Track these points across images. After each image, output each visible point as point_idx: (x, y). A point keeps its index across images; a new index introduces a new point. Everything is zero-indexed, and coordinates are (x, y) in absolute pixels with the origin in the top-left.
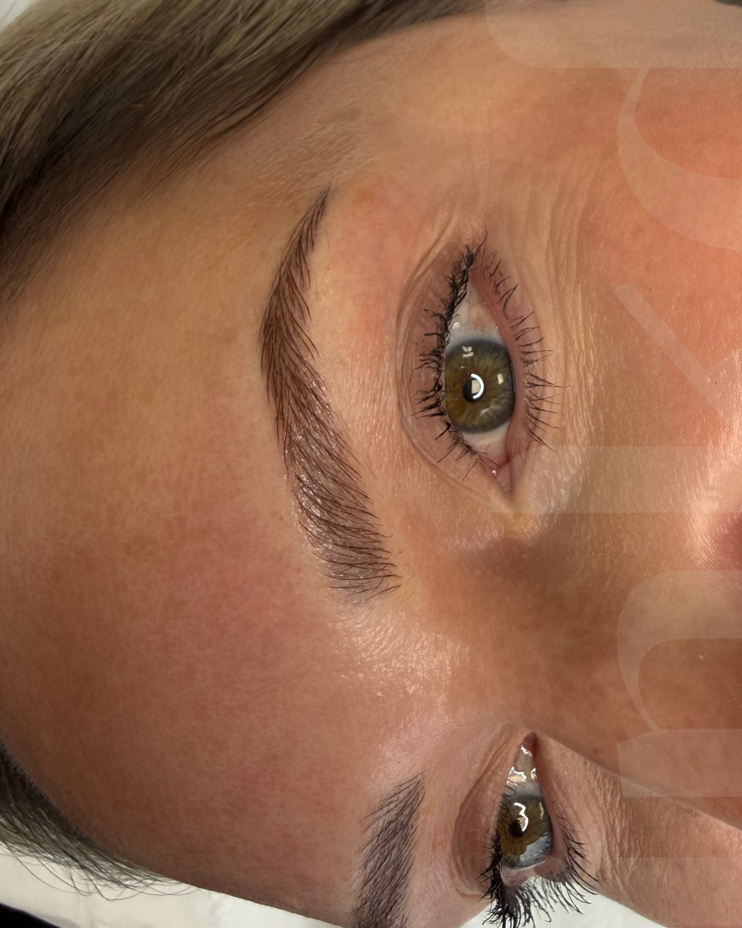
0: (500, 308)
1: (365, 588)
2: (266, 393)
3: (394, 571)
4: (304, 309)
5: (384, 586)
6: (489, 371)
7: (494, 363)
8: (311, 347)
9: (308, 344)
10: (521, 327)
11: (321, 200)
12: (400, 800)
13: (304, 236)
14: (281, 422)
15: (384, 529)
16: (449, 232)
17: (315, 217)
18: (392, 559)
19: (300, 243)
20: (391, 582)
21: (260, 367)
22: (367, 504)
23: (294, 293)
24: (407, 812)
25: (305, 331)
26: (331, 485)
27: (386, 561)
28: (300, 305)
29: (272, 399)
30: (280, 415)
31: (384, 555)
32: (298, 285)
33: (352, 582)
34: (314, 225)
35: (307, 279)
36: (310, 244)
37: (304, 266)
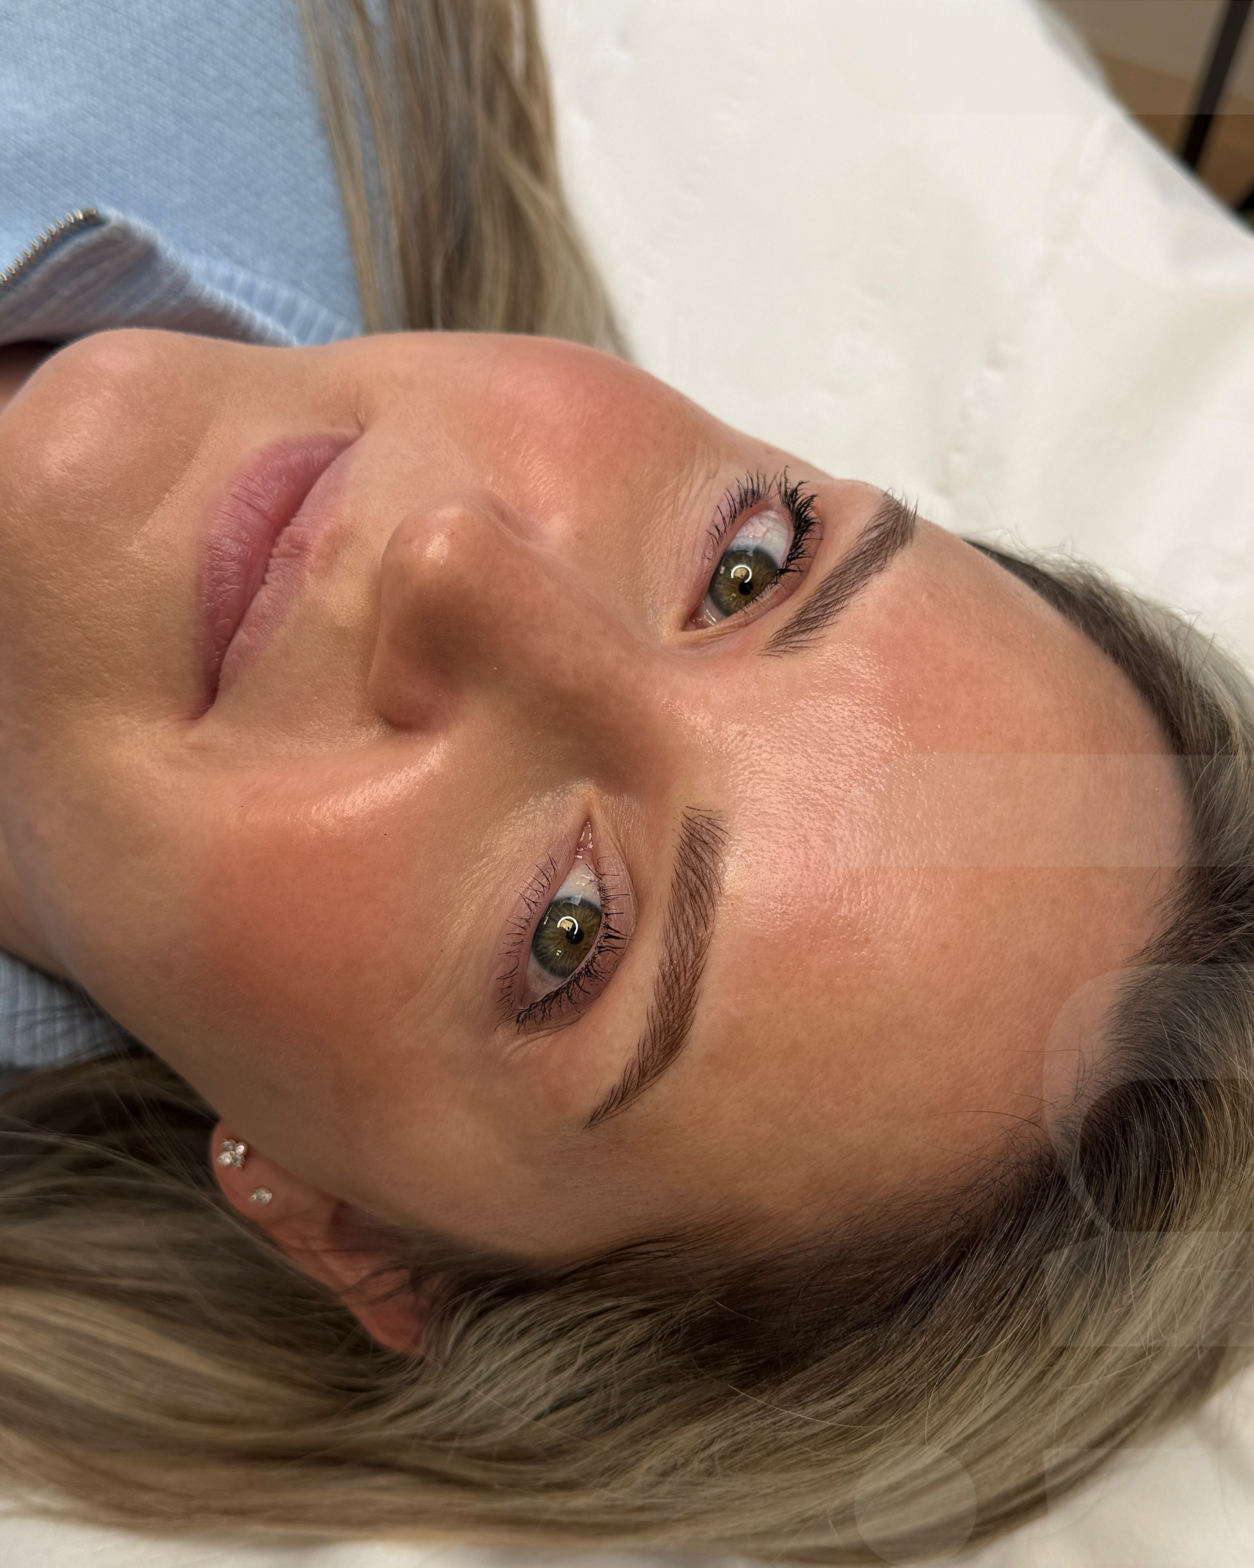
0: (518, 970)
1: (707, 820)
2: (699, 1000)
3: (684, 820)
4: (641, 1046)
5: (695, 813)
6: (557, 942)
7: (549, 945)
8: (650, 1016)
9: (650, 1019)
10: (513, 949)
11: (594, 1122)
12: (786, 645)
13: (617, 1102)
14: (698, 974)
15: (674, 854)
16: (520, 1042)
17: (602, 1112)
18: (680, 829)
19: (622, 1099)
20: (690, 814)
21: (695, 1022)
22: (675, 880)
23: (643, 1062)
24: (790, 631)
25: (648, 1029)
26: (687, 908)
27: (685, 830)
28: (643, 1051)
29: (696, 994)
30: (696, 979)
31: (684, 836)
32: (637, 1067)
33: (712, 830)
34: (606, 1105)
35: (629, 1065)
36: (615, 1093)
37: (627, 1078)
